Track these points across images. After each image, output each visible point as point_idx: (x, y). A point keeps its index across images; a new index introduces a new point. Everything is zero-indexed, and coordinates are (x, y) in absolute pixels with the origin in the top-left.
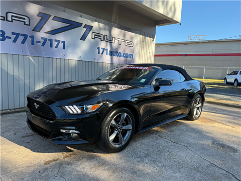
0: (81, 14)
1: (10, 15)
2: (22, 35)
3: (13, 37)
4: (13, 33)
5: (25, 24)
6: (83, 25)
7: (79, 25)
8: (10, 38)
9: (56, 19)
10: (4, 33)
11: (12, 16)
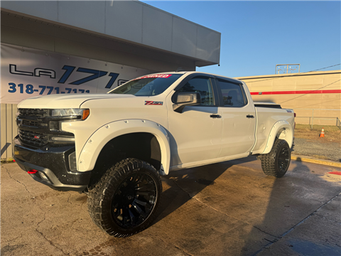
0: (106, 62)
1: (37, 71)
2: (48, 87)
3: (40, 90)
4: (40, 87)
5: (51, 77)
6: (108, 74)
7: (104, 73)
8: (37, 91)
9: (80, 70)
10: (32, 87)
11: (40, 72)
